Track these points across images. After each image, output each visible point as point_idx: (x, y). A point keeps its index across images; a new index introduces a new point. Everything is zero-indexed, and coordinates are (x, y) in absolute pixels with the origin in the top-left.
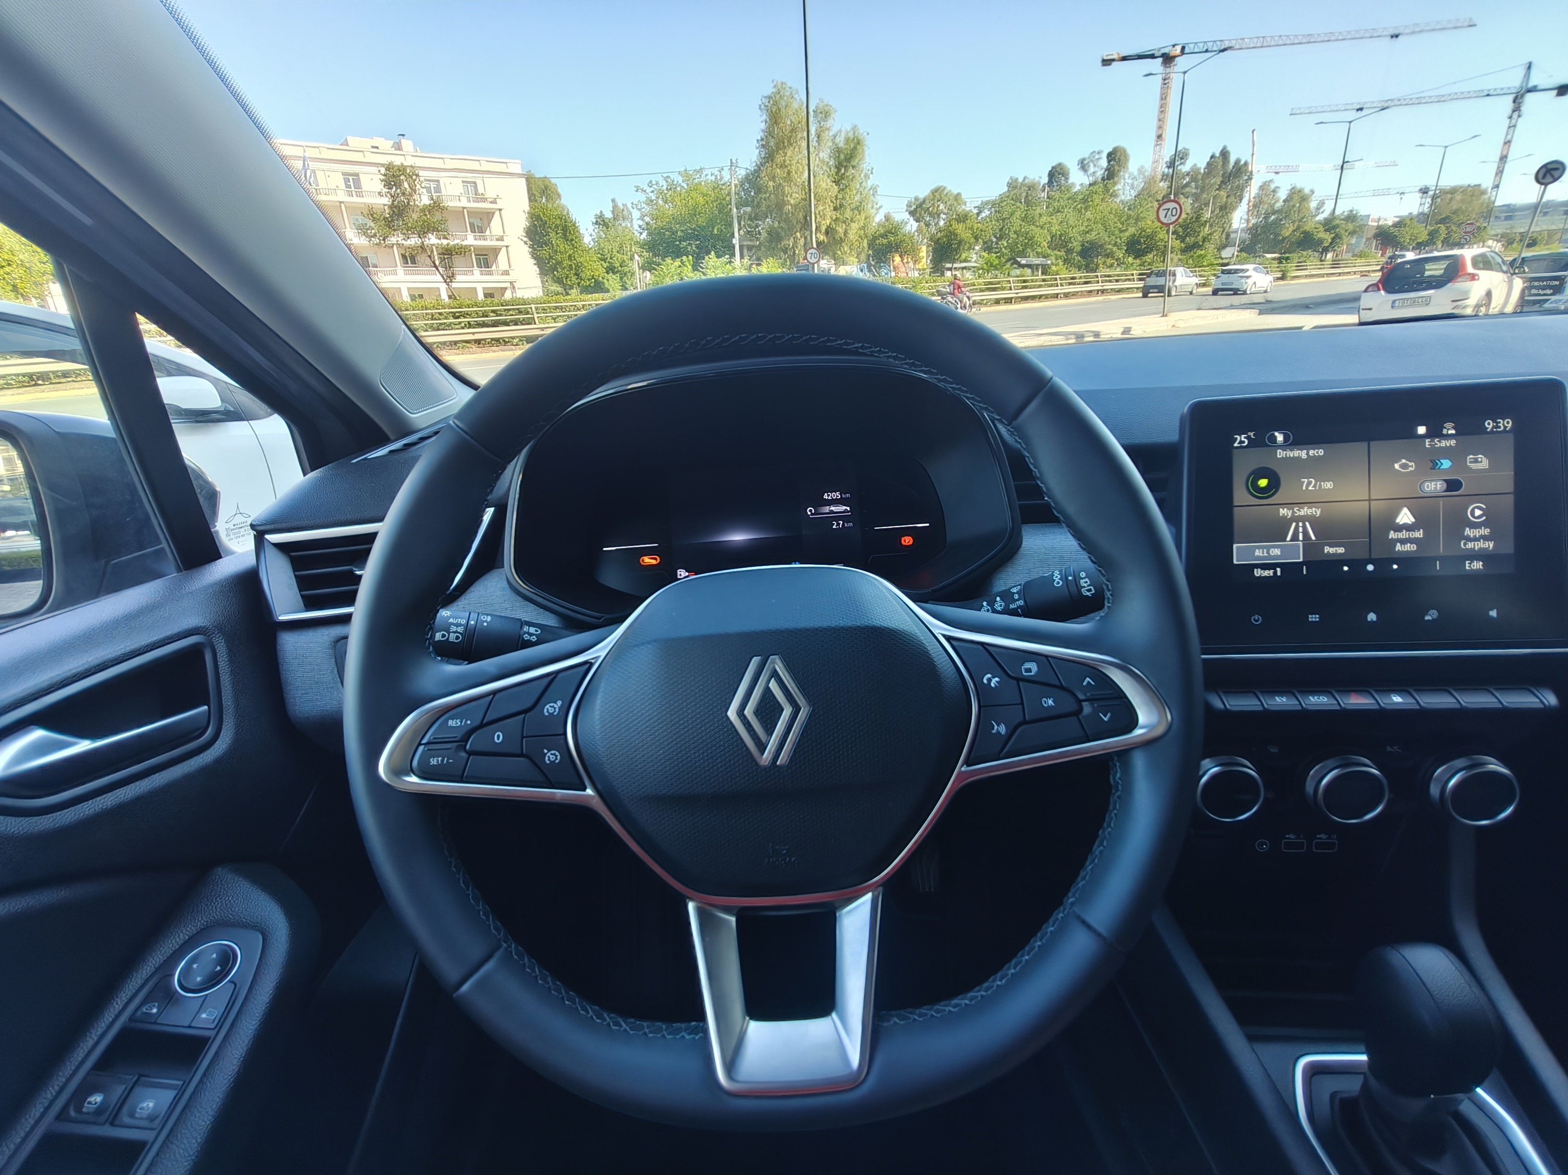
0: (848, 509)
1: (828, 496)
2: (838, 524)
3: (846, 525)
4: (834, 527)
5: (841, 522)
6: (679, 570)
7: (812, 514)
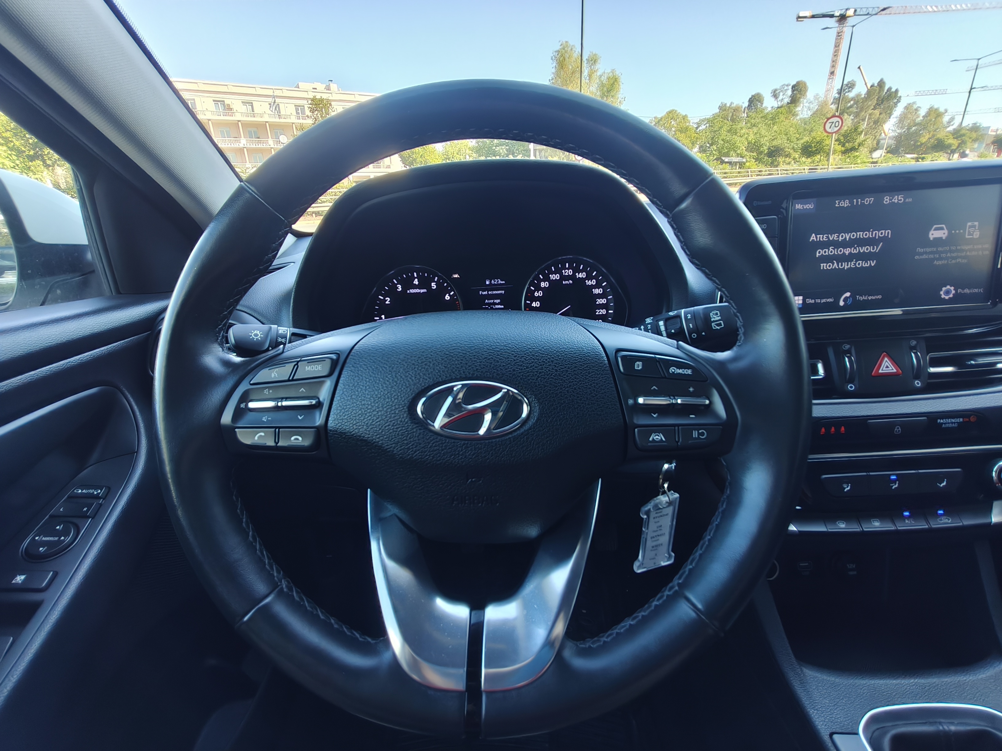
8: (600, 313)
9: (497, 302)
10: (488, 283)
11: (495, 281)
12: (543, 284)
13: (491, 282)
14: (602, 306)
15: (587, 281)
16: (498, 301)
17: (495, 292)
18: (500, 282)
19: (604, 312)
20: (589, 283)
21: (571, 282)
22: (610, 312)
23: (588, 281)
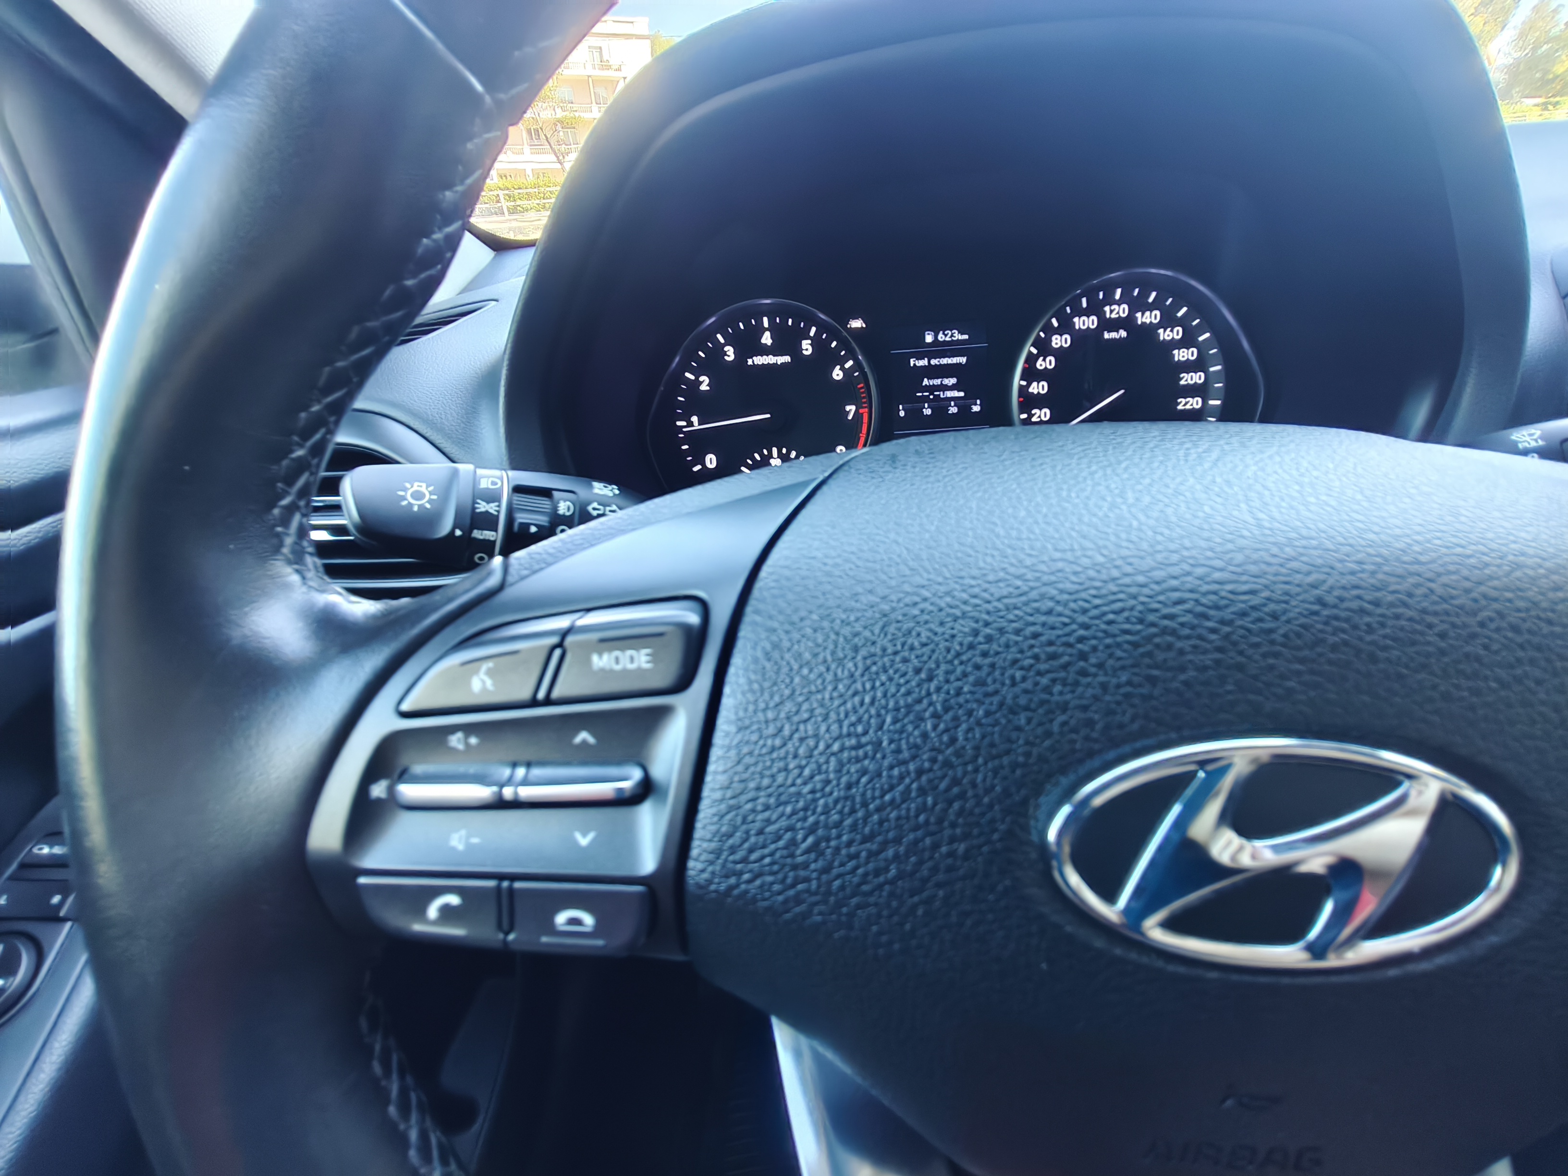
8: (1188, 407)
9: (950, 384)
10: (929, 338)
11: (946, 335)
12: (1059, 341)
13: (936, 336)
14: (1192, 391)
15: (1161, 331)
16: (952, 381)
17: (945, 361)
18: (958, 336)
19: (1195, 403)
20: (1165, 335)
21: (1123, 334)
22: (1211, 402)
23: (1165, 331)
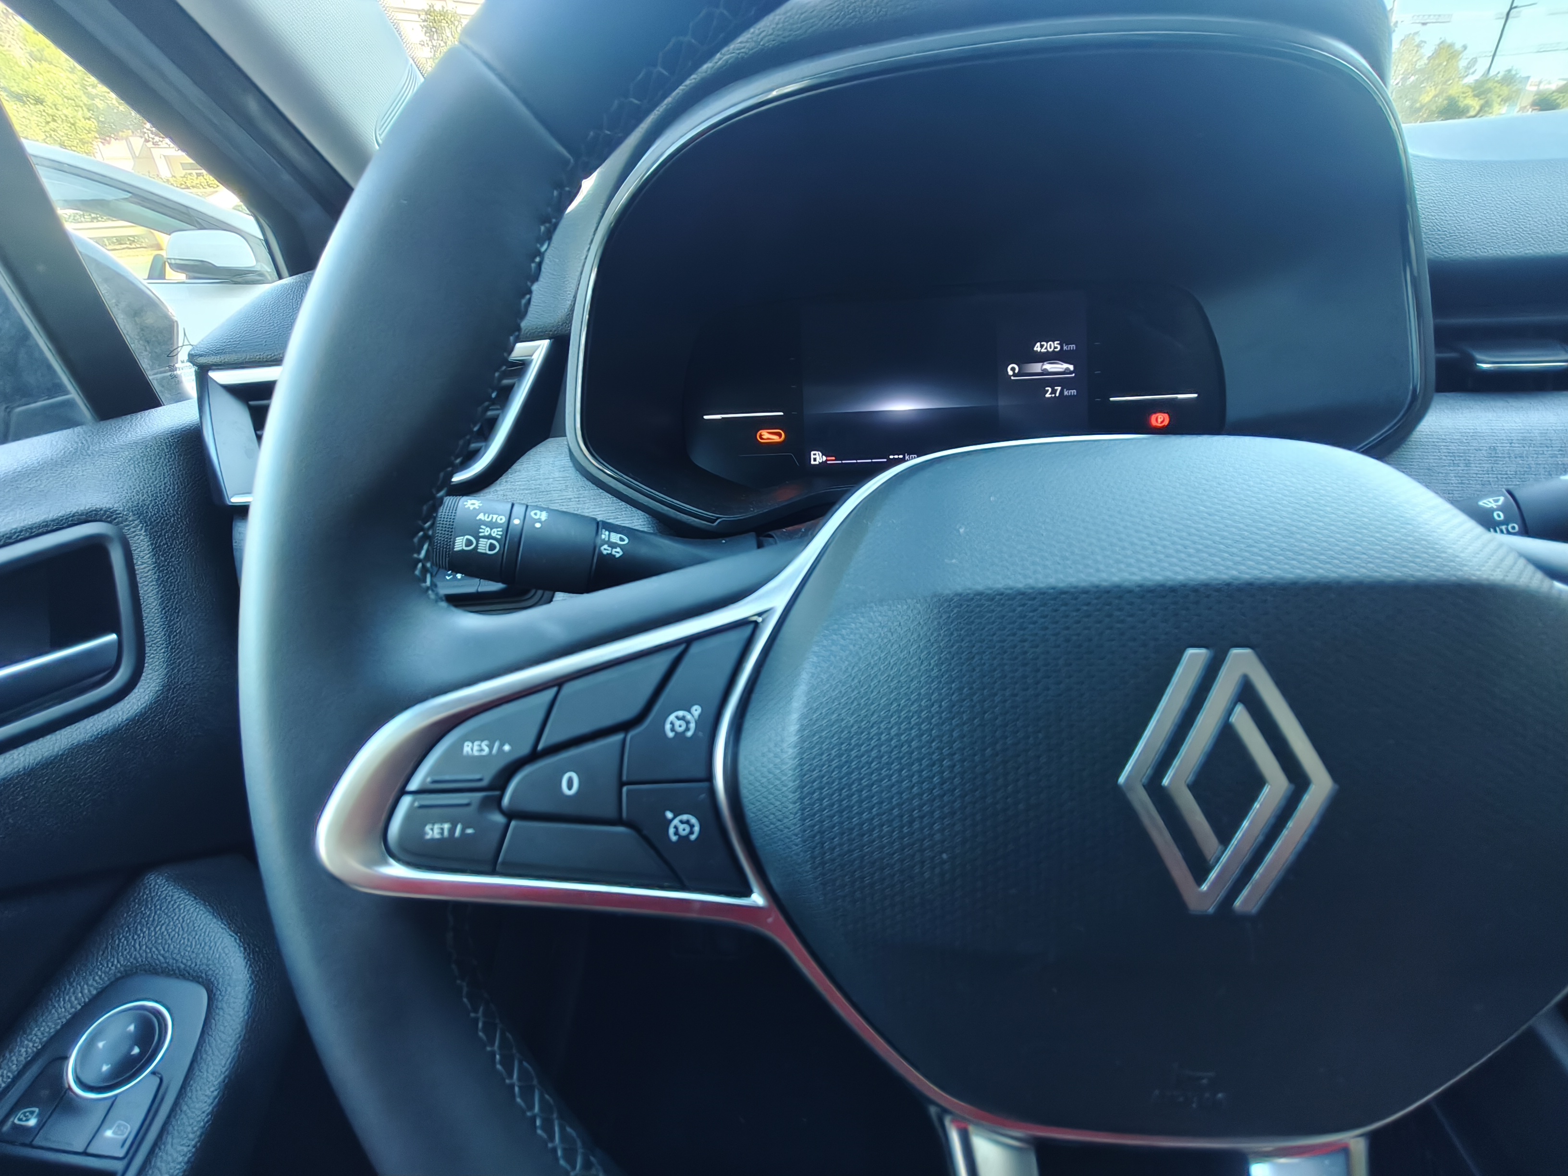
0: (1071, 367)
1: (1042, 346)
2: (1054, 392)
3: (1066, 393)
4: (1048, 395)
5: (1059, 388)
6: (812, 453)
7: (1014, 375)
